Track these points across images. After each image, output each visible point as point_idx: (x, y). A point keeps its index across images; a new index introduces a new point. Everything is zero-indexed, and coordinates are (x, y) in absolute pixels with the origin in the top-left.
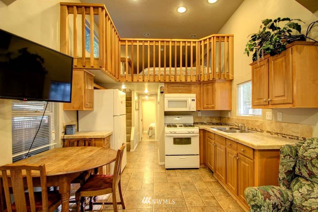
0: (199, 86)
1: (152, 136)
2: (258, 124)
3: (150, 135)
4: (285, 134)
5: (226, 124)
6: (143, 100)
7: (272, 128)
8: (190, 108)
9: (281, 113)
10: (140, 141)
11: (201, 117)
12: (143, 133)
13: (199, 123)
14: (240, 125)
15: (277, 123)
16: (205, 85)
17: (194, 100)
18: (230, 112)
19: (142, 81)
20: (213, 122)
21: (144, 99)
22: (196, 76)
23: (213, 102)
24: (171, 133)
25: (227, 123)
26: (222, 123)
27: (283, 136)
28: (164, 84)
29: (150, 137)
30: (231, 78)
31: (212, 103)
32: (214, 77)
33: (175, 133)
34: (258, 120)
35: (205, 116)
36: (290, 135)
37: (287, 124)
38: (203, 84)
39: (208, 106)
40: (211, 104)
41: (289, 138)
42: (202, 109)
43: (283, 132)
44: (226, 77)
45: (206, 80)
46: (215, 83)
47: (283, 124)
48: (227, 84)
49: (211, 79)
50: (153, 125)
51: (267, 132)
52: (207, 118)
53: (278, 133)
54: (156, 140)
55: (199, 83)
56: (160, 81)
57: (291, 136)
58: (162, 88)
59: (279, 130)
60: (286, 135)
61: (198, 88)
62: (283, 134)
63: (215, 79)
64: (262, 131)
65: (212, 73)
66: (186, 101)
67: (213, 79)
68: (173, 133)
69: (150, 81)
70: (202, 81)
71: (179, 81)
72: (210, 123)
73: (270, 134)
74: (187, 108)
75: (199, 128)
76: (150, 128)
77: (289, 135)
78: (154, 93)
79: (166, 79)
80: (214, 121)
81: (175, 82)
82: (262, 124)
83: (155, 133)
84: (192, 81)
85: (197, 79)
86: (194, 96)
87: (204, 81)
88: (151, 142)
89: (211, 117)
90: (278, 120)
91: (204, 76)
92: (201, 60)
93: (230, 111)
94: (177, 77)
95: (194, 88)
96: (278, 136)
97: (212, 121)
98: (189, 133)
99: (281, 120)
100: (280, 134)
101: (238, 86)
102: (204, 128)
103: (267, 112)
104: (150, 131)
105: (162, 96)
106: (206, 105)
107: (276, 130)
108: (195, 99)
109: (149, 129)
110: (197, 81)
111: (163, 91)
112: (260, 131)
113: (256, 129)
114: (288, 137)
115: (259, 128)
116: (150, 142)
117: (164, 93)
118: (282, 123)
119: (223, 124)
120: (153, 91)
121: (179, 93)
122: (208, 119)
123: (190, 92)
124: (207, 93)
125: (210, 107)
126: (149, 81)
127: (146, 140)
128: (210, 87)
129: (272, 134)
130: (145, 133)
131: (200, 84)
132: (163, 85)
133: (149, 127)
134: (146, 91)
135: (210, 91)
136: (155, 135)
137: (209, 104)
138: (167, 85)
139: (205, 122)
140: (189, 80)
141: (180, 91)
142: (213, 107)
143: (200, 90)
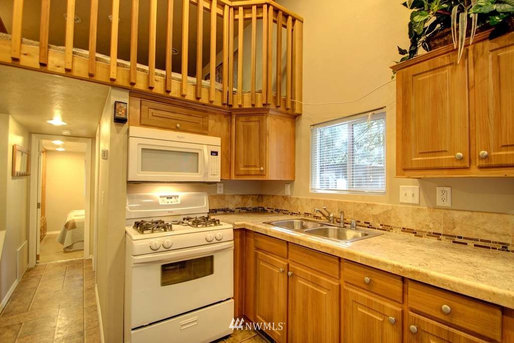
0: (225, 120)
1: (72, 245)
2: (376, 211)
3: (67, 244)
4: (461, 238)
5: (277, 210)
6: (46, 151)
7: (420, 223)
8: (206, 174)
9: (448, 189)
10: (32, 265)
11: (224, 195)
12: (41, 239)
13: (219, 210)
14: (331, 215)
15: (436, 210)
16: (243, 119)
17: (216, 153)
18: (289, 185)
19: (38, 66)
20: (247, 206)
21: (48, 148)
22: (221, 91)
23: (262, 161)
24: (155, 250)
25: (279, 208)
26: (266, 208)
27: (454, 242)
28: (127, 94)
29: (68, 250)
30: (297, 111)
31: (258, 164)
32: (267, 102)
33: (167, 249)
34: (374, 203)
35: (232, 194)
36: (480, 238)
37: (470, 213)
38: (238, 116)
39: (248, 170)
40: (255, 166)
41: (475, 245)
42: (233, 177)
43: (457, 231)
44: (289, 106)
45: (247, 105)
46: (267, 117)
47: (457, 215)
48: (288, 123)
49: (259, 105)
50: (78, 215)
51: (402, 231)
52: (237, 197)
53: (440, 234)
54: (86, 255)
55: (229, 112)
56: (113, 80)
57: (482, 241)
58: (121, 107)
59: (442, 227)
60: (465, 238)
61: (225, 126)
62: (455, 237)
63: (269, 104)
64: (386, 228)
65: (264, 91)
66: (198, 153)
67: (264, 105)
68: (162, 249)
69: (75, 74)
70: (236, 106)
71: (177, 95)
72: (242, 209)
73: (414, 235)
74: (198, 172)
75: (234, 225)
76: (66, 226)
77: (477, 240)
78: (83, 132)
79: (135, 78)
80: (250, 204)
81: (166, 94)
82: (386, 213)
83: (82, 235)
84: (214, 104)
85: (225, 102)
86: (215, 142)
87: (241, 108)
88: (73, 265)
89: (243, 196)
90: (438, 204)
91: (243, 96)
92: (236, 53)
93: (291, 182)
94: (172, 83)
95: (214, 122)
96: (440, 240)
97: (245, 204)
98: (209, 242)
99: (448, 204)
100: (444, 235)
101: (312, 130)
102: (244, 225)
103: (401, 186)
104: (69, 233)
105: (118, 132)
106: (245, 166)
107: (431, 226)
108: (218, 149)
109: (63, 227)
110: (224, 104)
111: (123, 116)
112: (381, 227)
113: (368, 223)
114: (471, 244)
115: (379, 222)
116: (67, 263)
117: (127, 123)
118: (454, 212)
119: (269, 211)
120: (81, 124)
121: (177, 129)
122: (239, 199)
123: (203, 130)
124: (248, 139)
125: (253, 173)
126: (68, 70)
127: (53, 259)
128: (254, 125)
129: (422, 236)
130: (51, 237)
131: (230, 115)
132: (124, 97)
133: (64, 224)
134: (57, 120)
135: (255, 135)
136: (83, 241)
137: (253, 164)
138: (137, 102)
139: (231, 207)
140: (204, 100)
141: (178, 125)
142: (262, 174)
143: (230, 130)
